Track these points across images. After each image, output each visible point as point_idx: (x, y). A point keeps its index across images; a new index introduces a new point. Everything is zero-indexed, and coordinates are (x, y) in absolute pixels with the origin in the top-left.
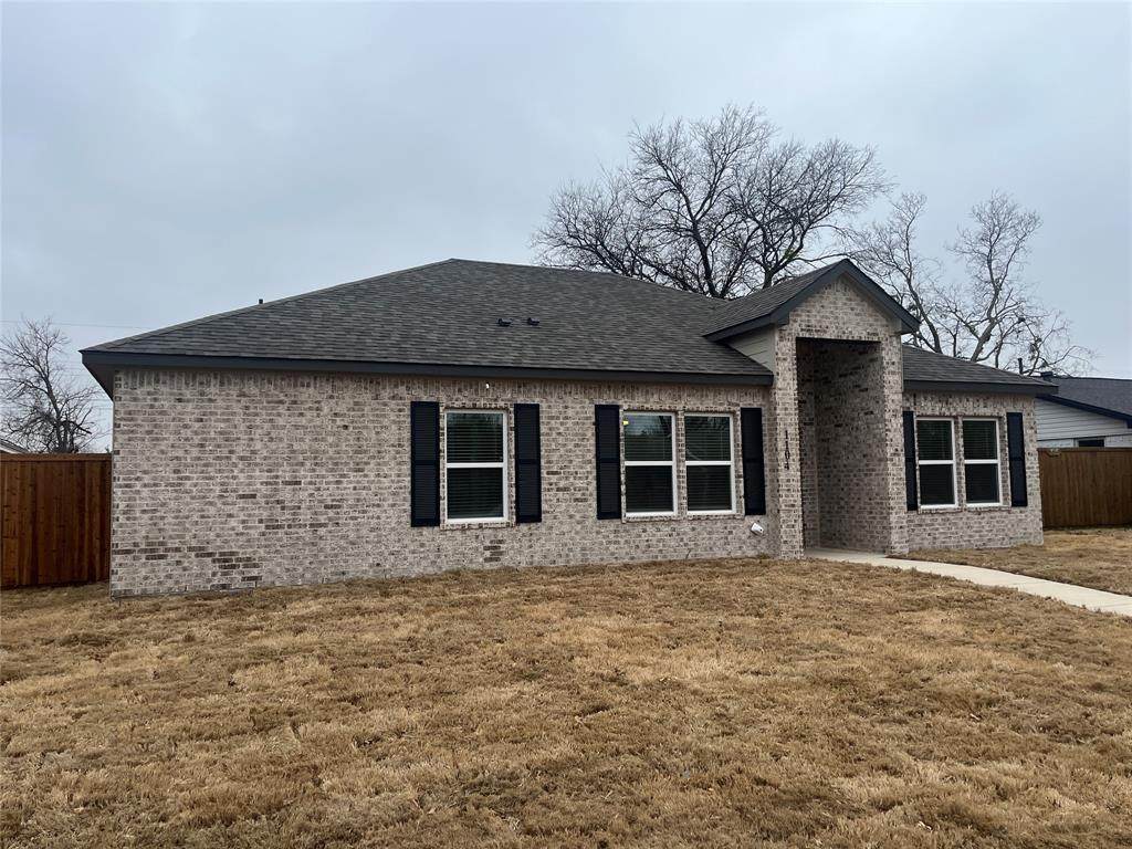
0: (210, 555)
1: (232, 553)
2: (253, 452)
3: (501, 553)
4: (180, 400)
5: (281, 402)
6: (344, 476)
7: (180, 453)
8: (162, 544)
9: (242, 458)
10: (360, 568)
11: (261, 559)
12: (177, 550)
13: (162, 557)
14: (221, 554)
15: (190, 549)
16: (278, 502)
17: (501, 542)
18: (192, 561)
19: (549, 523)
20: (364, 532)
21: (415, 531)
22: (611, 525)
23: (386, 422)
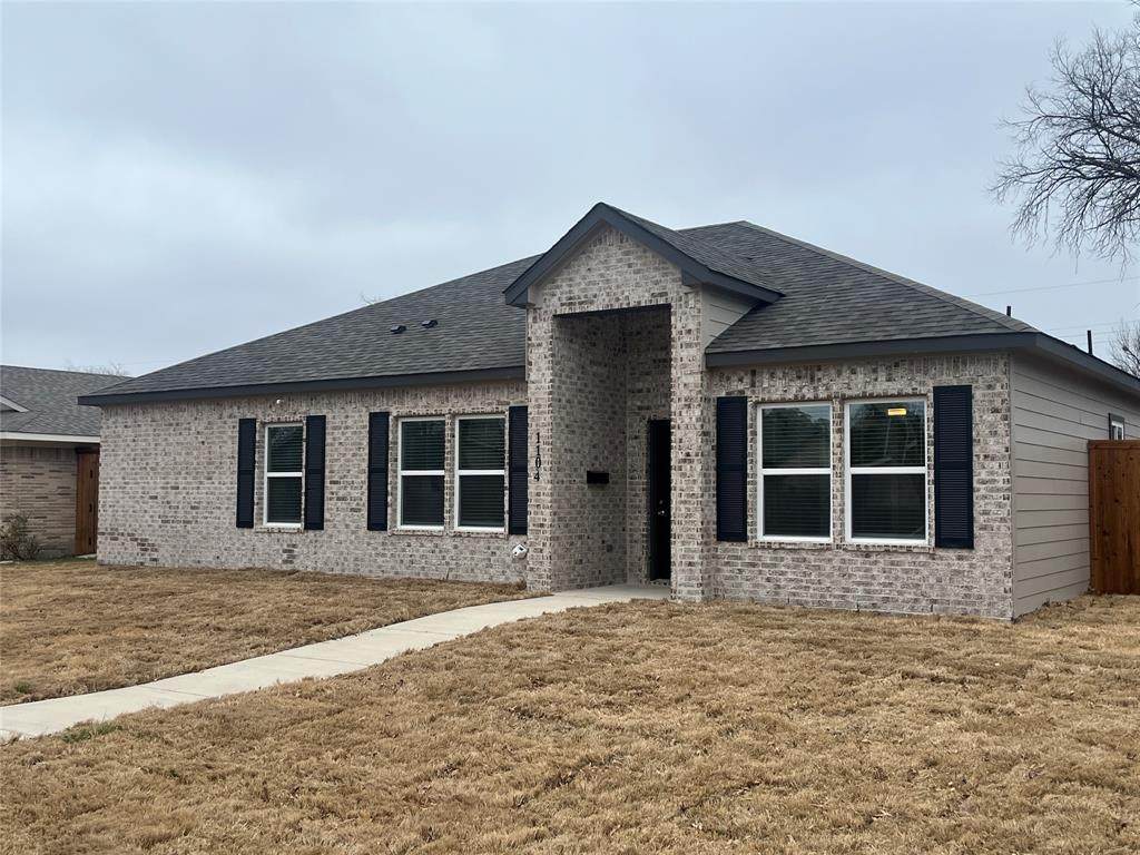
0: (136, 539)
1: (146, 540)
2: (157, 464)
3: (294, 557)
4: (126, 427)
5: (171, 425)
6: (201, 483)
7: (125, 465)
8: (117, 529)
9: (151, 468)
10: (208, 559)
11: (159, 546)
12: (123, 534)
13: (116, 539)
14: (141, 540)
15: (129, 535)
16: (168, 502)
17: (294, 546)
18: (129, 544)
19: (329, 532)
20: (211, 529)
21: (239, 531)
22: (379, 536)
23: (225, 438)
